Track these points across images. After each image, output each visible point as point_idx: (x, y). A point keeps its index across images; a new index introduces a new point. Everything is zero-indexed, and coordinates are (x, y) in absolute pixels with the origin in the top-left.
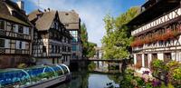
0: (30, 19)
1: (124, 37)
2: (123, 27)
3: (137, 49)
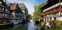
0: (8, 6)
1: (40, 12)
3: (45, 16)
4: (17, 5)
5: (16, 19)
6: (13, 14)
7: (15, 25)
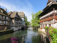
1: (37, 20)
2: (37, 17)
4: (17, 13)
5: (16, 26)
6: (13, 21)
7: (15, 31)
